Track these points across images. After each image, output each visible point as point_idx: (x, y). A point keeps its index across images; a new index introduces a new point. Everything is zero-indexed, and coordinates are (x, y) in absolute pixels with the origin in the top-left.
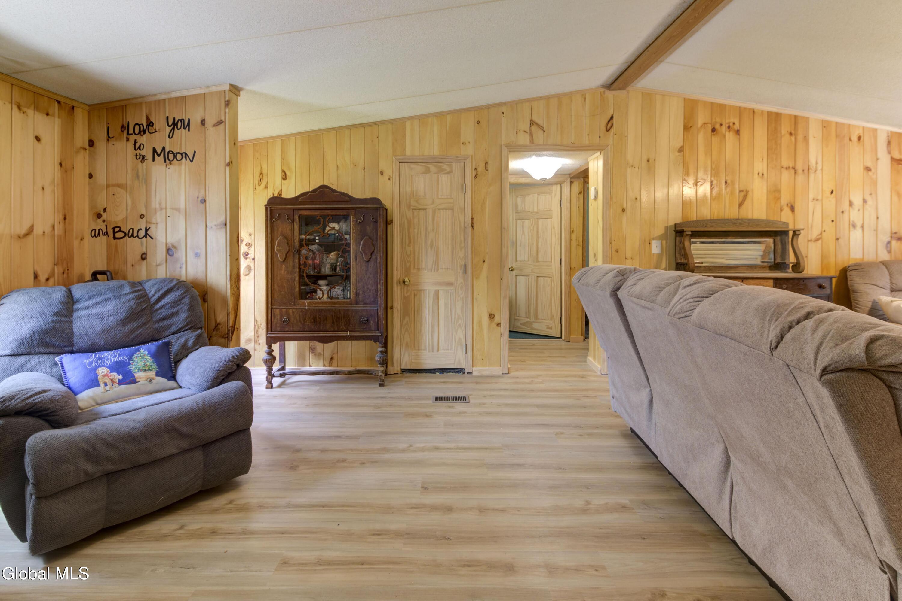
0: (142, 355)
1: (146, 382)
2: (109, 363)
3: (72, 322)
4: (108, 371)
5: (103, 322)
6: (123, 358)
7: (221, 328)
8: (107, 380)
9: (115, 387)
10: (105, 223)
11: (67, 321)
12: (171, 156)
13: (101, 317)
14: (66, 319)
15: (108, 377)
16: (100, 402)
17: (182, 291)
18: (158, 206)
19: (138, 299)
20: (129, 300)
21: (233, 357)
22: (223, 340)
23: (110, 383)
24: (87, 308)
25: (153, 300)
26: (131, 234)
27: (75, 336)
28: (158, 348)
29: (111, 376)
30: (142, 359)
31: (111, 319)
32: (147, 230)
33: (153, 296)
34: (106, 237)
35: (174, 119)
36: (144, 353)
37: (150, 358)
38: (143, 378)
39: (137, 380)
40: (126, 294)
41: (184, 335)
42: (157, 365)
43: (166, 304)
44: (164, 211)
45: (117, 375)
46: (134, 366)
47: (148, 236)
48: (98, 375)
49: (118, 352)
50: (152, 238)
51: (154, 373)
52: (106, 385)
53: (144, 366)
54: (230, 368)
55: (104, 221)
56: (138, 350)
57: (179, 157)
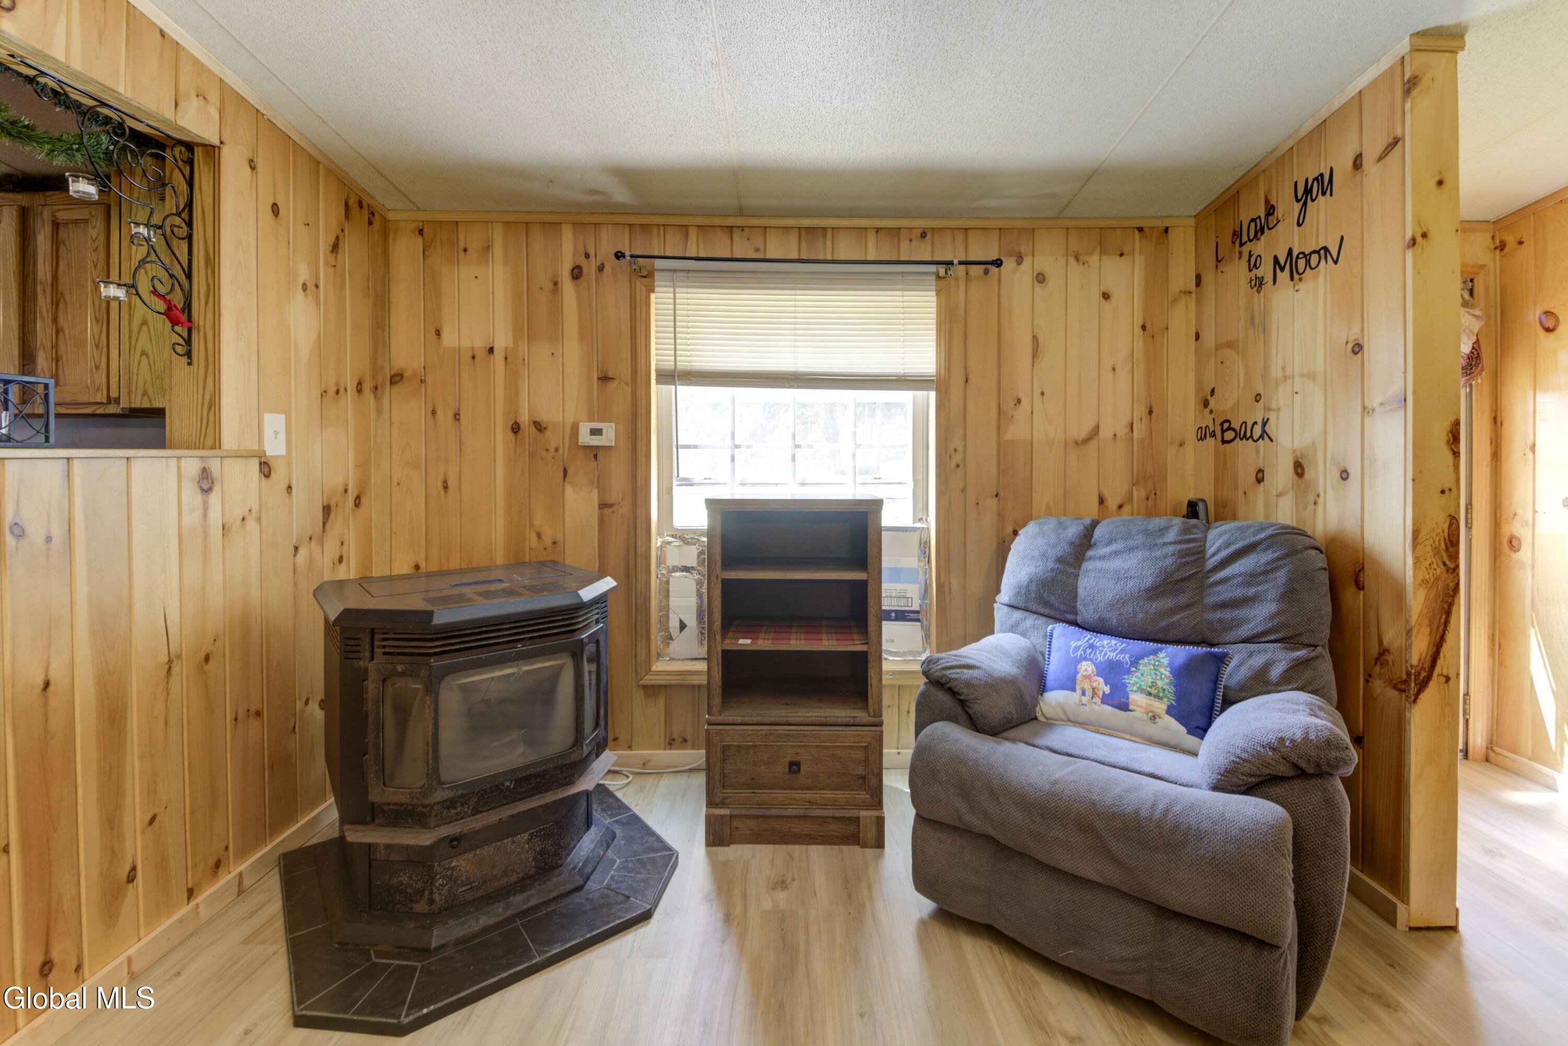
0: (1157, 663)
1: (1145, 717)
2: (1100, 658)
3: (1078, 576)
4: (1093, 672)
5: (1118, 587)
6: (1124, 658)
7: (1391, 663)
8: (1087, 686)
9: (1095, 703)
10: (1213, 416)
11: (1071, 573)
12: (1302, 263)
13: (1119, 576)
14: (1071, 570)
15: (1090, 681)
16: (1072, 718)
17: (1276, 555)
18: (1280, 374)
19: (1183, 557)
20: (1165, 557)
21: (1282, 740)
22: (1396, 693)
23: (1089, 693)
24: (1102, 558)
25: (1211, 563)
26: (1243, 435)
27: (1079, 598)
28: (1191, 660)
29: (1095, 681)
30: (1153, 672)
31: (1131, 583)
32: (1265, 424)
33: (1213, 555)
34: (1213, 439)
35: (1307, 180)
36: (1162, 661)
37: (1168, 674)
38: (1141, 707)
39: (1131, 707)
40: (1165, 544)
41: (1265, 651)
42: (1175, 693)
43: (1233, 577)
44: (1289, 382)
45: (1103, 684)
46: (1134, 678)
47: (1265, 436)
48: (1078, 673)
49: (1124, 645)
50: (1271, 440)
51: (1164, 707)
52: (1084, 694)
53: (1150, 684)
54: (1268, 763)
55: (1211, 412)
56: (1155, 652)
57: (1314, 262)
